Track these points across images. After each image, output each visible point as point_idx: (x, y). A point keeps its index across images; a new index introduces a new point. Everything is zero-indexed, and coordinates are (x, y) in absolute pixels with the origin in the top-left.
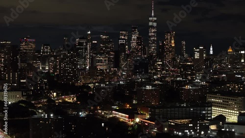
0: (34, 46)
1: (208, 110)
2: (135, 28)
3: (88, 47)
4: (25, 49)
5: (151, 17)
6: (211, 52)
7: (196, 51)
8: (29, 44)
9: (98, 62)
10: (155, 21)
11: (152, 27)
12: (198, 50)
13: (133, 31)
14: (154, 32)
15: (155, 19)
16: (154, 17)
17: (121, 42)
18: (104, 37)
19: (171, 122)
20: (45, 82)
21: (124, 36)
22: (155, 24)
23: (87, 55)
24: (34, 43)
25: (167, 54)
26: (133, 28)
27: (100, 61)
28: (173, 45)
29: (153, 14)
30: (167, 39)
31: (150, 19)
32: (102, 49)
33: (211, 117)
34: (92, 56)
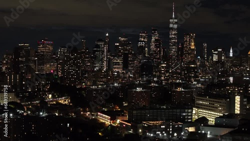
0: (51, 48)
1: (188, 112)
2: (155, 30)
3: (105, 49)
4: (42, 52)
5: (172, 19)
6: (231, 55)
7: (215, 54)
8: (47, 47)
9: (116, 65)
10: (176, 23)
11: (172, 29)
12: (216, 52)
13: (153, 34)
14: (174, 34)
15: (176, 21)
16: (175, 19)
17: (140, 44)
18: (123, 39)
19: (145, 124)
20: (42, 84)
21: (144, 39)
22: (176, 26)
23: (104, 57)
24: (52, 45)
25: (186, 56)
26: (153, 30)
27: (117, 64)
28: (193, 48)
29: (173, 16)
30: (186, 41)
31: (171, 20)
32: (120, 51)
33: (191, 119)
34: (110, 59)
